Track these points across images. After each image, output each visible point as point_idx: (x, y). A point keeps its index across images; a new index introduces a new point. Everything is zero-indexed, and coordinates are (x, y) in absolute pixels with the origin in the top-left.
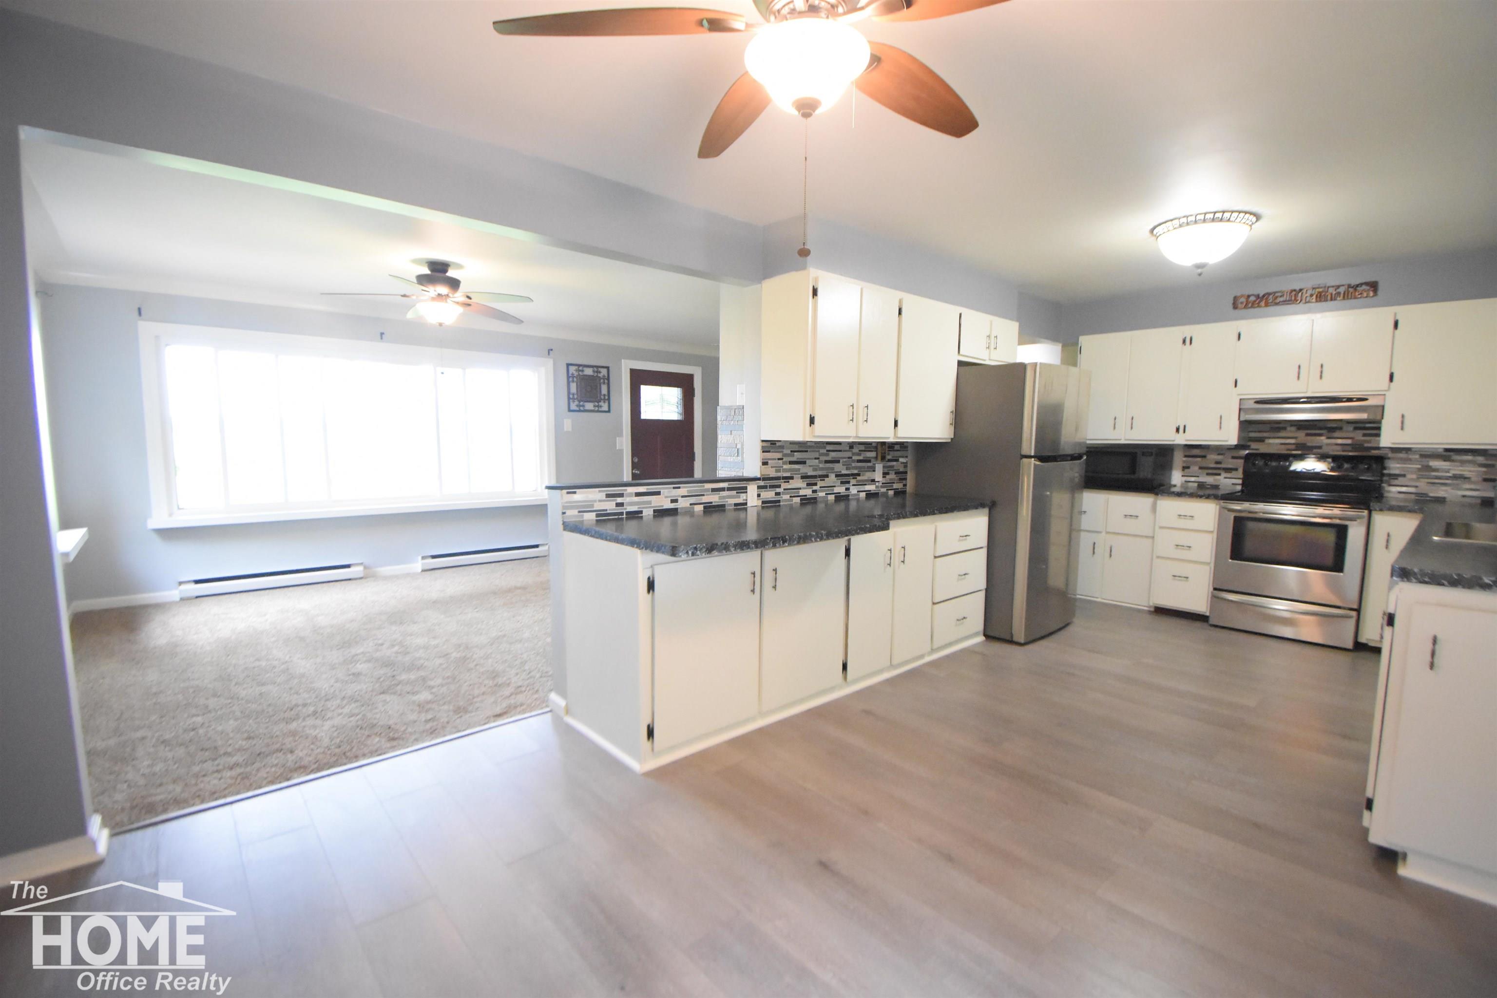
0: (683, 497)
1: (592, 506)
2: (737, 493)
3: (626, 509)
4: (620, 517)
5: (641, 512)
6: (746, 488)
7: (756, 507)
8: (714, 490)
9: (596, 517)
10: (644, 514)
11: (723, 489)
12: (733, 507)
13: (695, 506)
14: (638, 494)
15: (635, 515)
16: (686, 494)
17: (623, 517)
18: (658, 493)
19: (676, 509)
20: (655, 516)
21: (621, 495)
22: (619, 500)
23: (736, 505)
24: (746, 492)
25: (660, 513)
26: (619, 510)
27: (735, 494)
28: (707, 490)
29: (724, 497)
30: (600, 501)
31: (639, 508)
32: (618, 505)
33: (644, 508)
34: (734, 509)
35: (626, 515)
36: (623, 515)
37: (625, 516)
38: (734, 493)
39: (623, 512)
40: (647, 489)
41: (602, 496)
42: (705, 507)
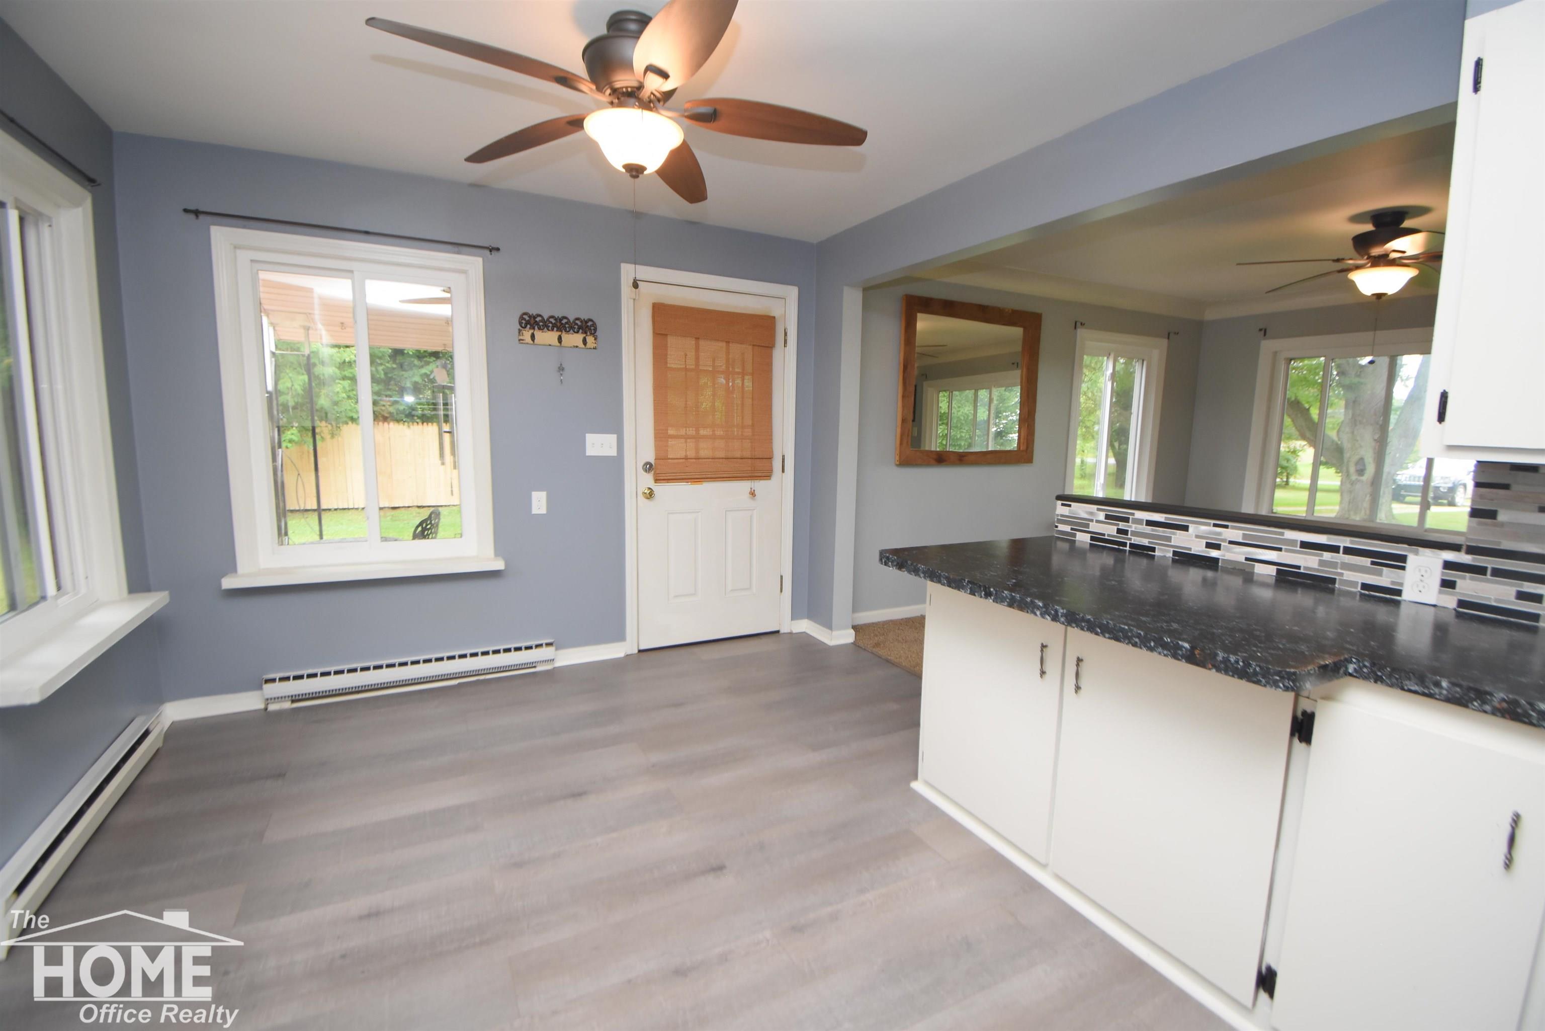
0: (1231, 542)
1: (1087, 526)
2: (1373, 563)
3: (1130, 539)
4: (1121, 548)
5: (1153, 549)
6: (1403, 559)
7: (1432, 609)
8: (1305, 545)
9: (1091, 540)
10: (1157, 553)
11: (1334, 549)
12: (1359, 589)
13: (1257, 564)
14: (1150, 523)
15: (1141, 551)
16: (1241, 541)
17: (1125, 548)
18: (1185, 528)
19: (1216, 560)
20: (1174, 561)
21: (1126, 520)
22: (1122, 525)
23: (1365, 586)
24: (1403, 568)
25: (1184, 559)
26: (1121, 538)
27: (1369, 564)
28: (1292, 542)
29: (1333, 565)
30: (1098, 521)
31: (1149, 542)
32: (1120, 531)
33: (1157, 544)
34: (1362, 595)
35: (1130, 548)
36: (1126, 547)
37: (1128, 548)
38: (1366, 561)
39: (1126, 543)
40: (1166, 518)
41: (1101, 516)
42: (1278, 571)
